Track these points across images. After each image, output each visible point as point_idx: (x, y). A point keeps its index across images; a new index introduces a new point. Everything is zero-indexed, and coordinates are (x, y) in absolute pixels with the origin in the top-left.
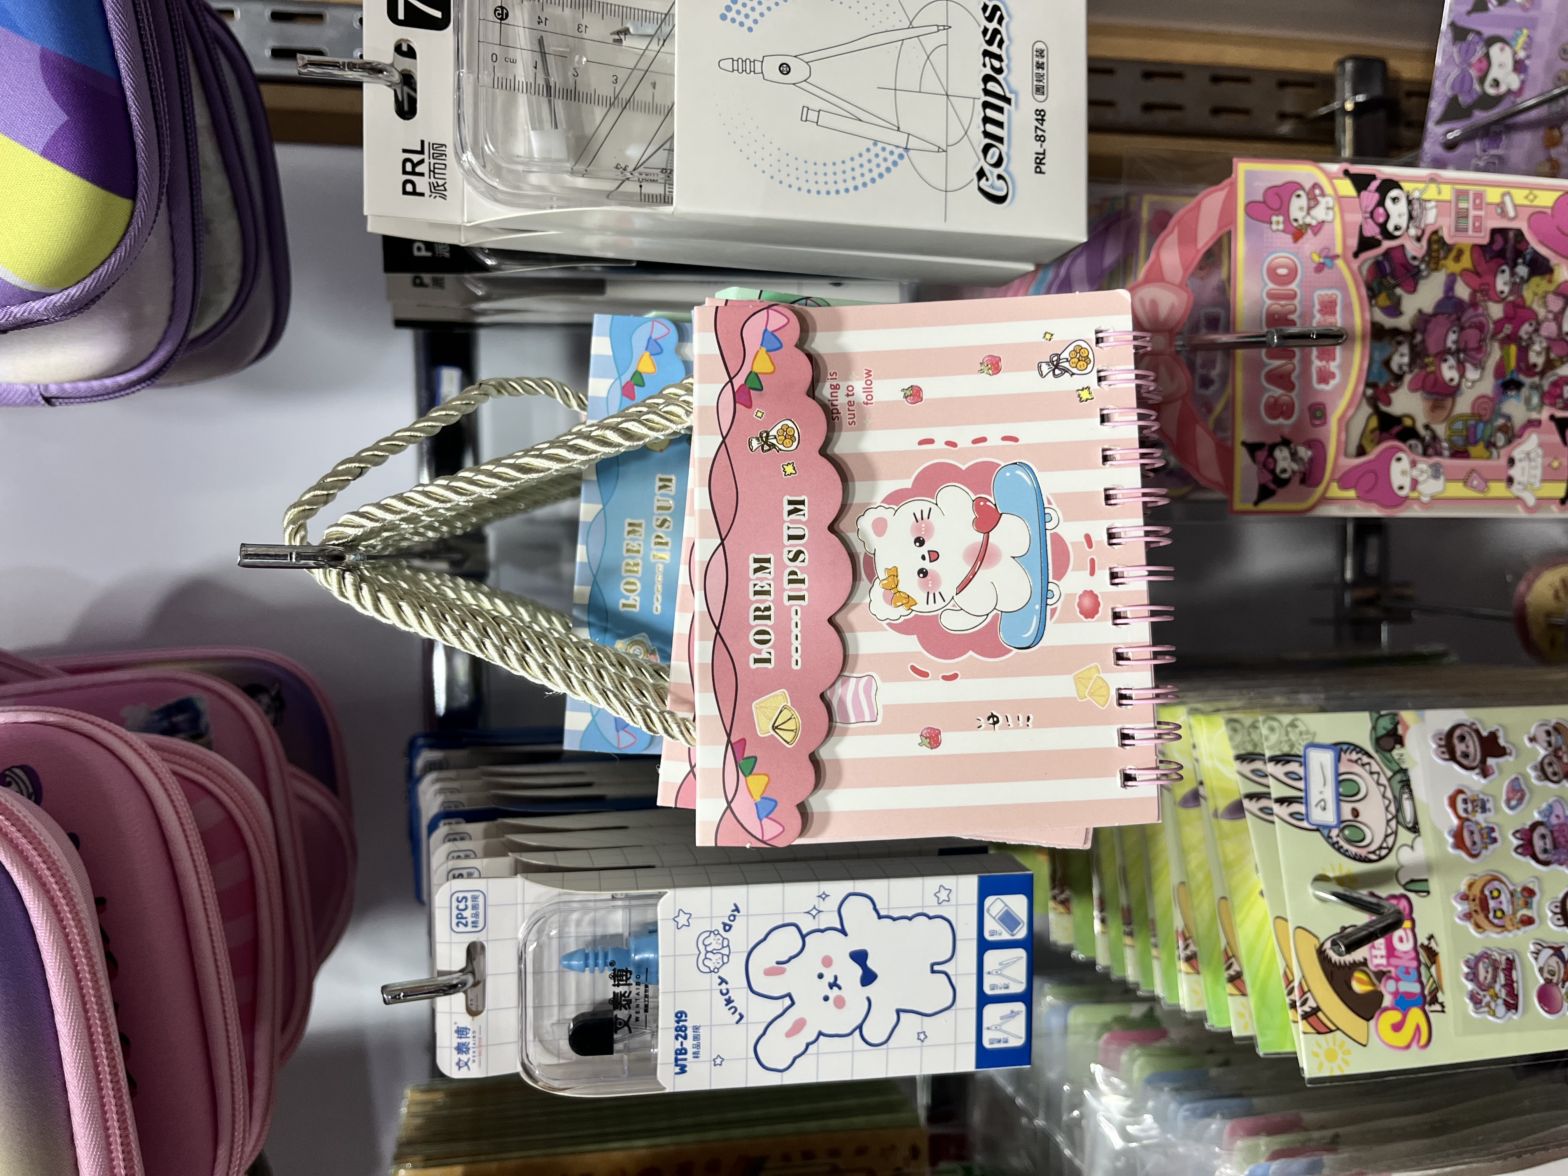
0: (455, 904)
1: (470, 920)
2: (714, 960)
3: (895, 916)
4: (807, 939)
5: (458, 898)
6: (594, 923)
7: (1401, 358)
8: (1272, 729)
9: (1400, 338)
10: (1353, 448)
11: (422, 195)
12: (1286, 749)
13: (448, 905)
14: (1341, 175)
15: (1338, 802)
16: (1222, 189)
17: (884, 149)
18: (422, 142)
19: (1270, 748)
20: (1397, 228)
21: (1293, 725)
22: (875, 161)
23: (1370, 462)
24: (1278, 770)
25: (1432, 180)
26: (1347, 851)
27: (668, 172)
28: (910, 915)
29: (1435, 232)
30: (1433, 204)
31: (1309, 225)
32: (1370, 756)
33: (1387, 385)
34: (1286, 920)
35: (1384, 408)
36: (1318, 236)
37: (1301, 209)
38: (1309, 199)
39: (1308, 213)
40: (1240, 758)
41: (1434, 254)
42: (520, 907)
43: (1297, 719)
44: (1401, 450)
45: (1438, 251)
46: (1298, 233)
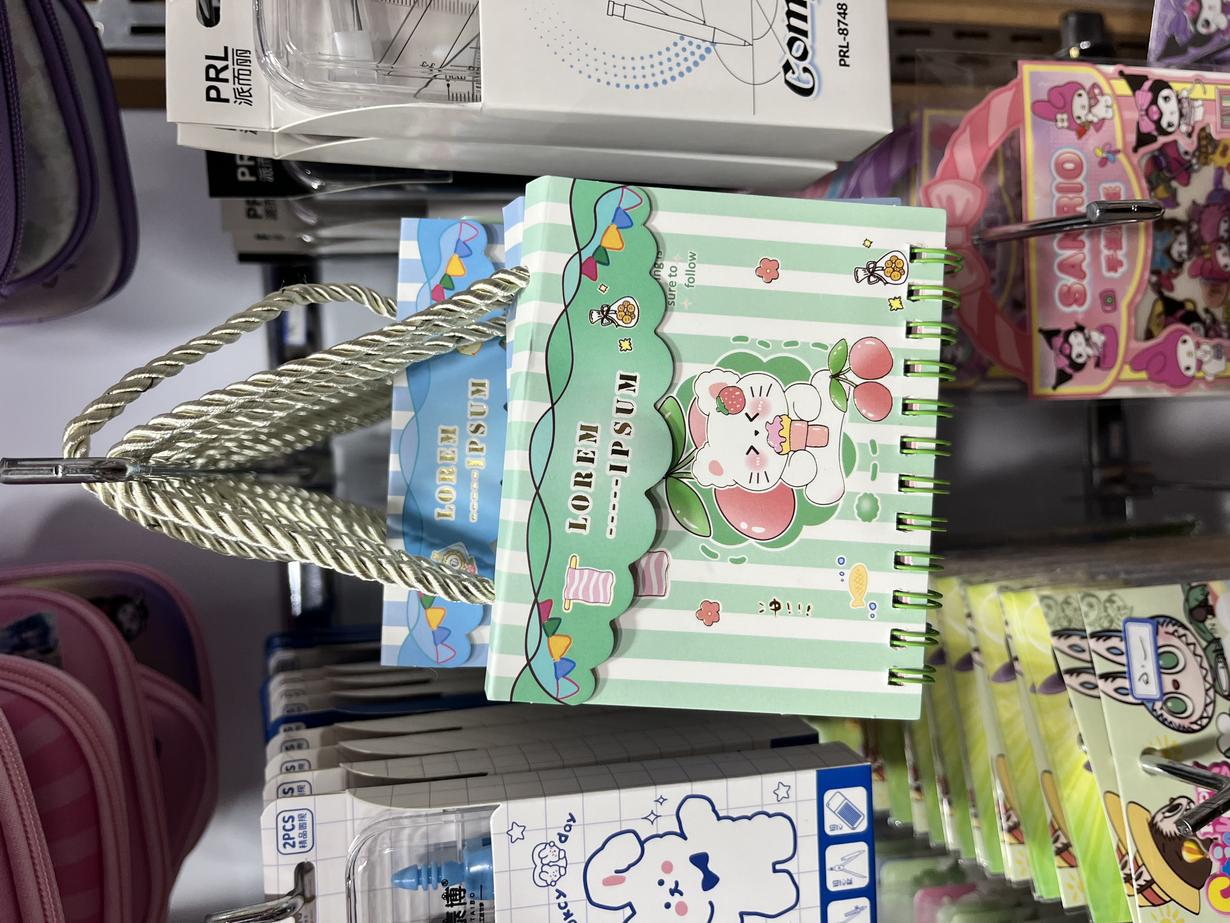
0: (281, 824)
1: (297, 840)
2: (551, 873)
3: (735, 816)
4: (645, 845)
5: (284, 818)
6: (427, 836)
7: (1180, 247)
8: (1091, 606)
9: (1178, 228)
10: (1141, 332)
11: (227, 101)
12: (1106, 625)
13: (275, 826)
14: (1117, 75)
15: (1160, 674)
16: (1011, 89)
17: (691, 43)
18: (226, 49)
19: (1090, 624)
20: (1170, 125)
21: (1110, 600)
22: (683, 55)
23: (1159, 344)
24: (1100, 646)
25: (1198, 81)
26: (1171, 723)
27: (475, 69)
28: (749, 815)
29: (1203, 129)
30: (1200, 103)
31: (1091, 122)
32: (1186, 628)
33: (1170, 272)
34: (1118, 796)
35: (1167, 293)
36: (1100, 133)
37: (1083, 107)
38: (1090, 98)
39: (1090, 111)
40: (1057, 634)
41: (1203, 150)
42: (349, 824)
43: (1114, 595)
44: (1186, 333)
45: (1206, 146)
46: (1081, 130)
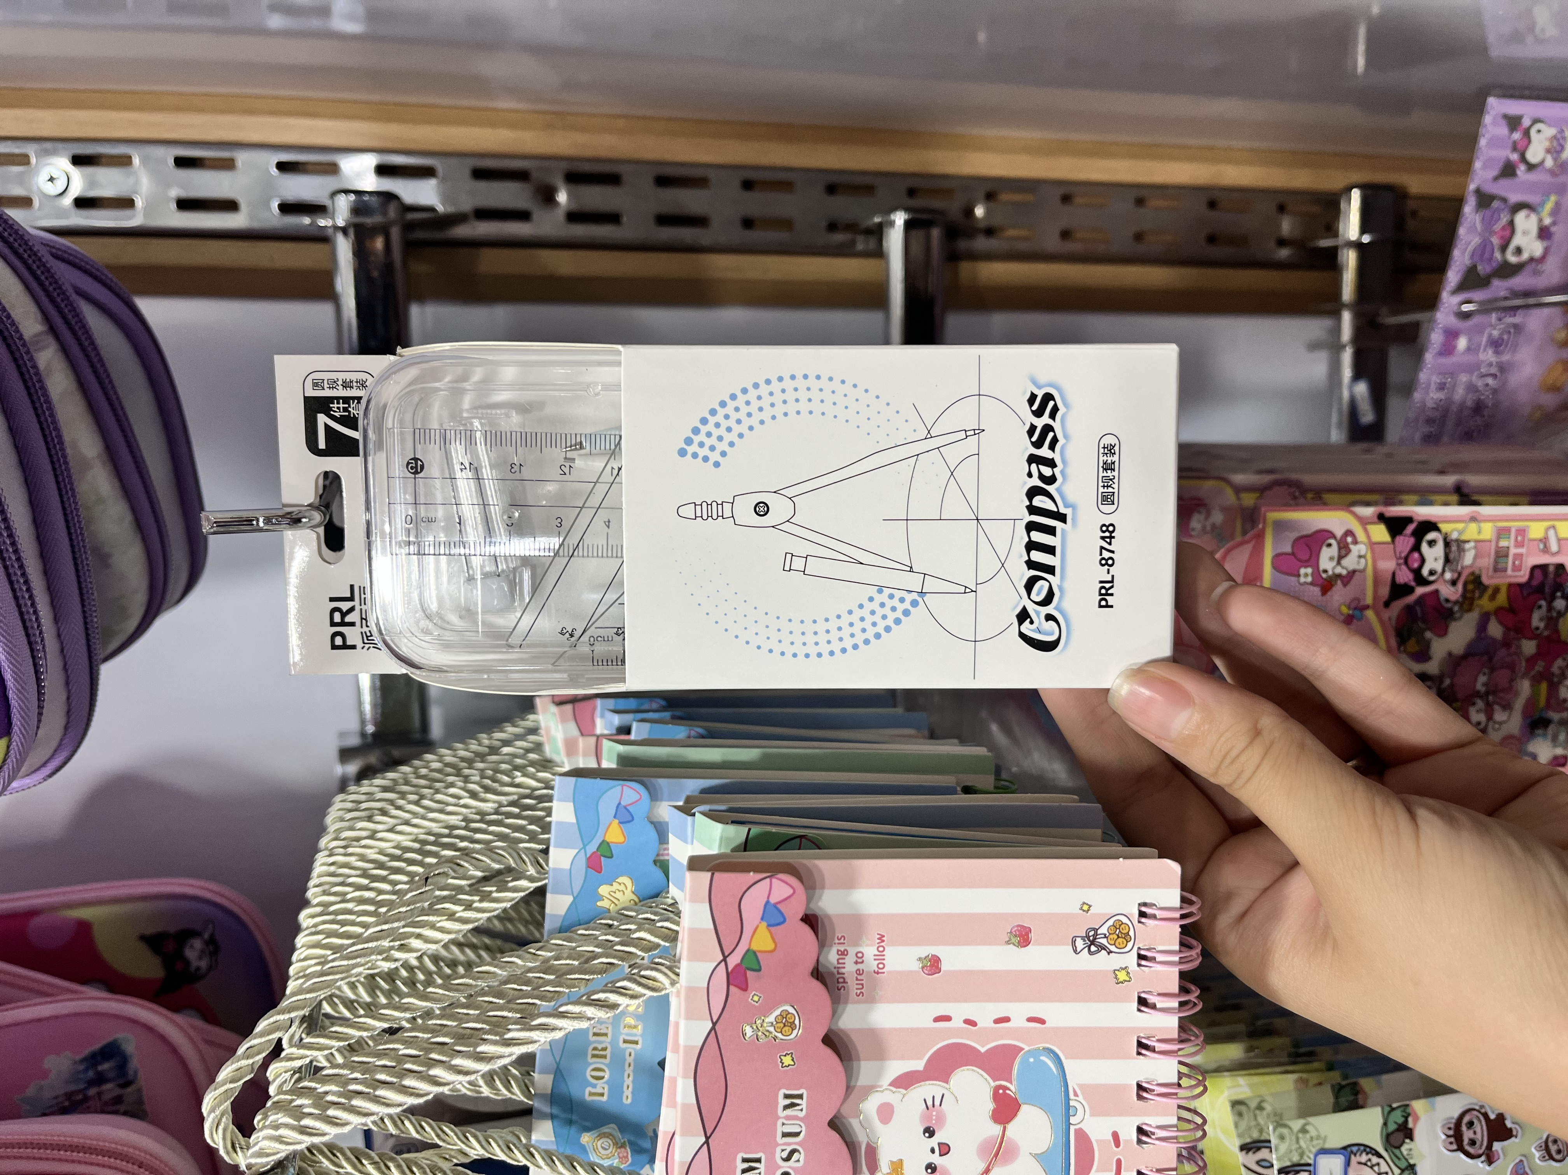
8: (1282, 1138)
11: (353, 647)
12: (1296, 1158)
14: (1376, 520)
16: (1250, 540)
17: (891, 596)
18: (352, 587)
20: (1432, 573)
21: (1303, 1130)
22: (880, 612)
25: (1475, 518)
29: (1473, 575)
30: (1471, 544)
31: (1339, 576)
32: (1380, 1156)
36: (1348, 588)
37: (1331, 559)
38: (1340, 548)
40: (1245, 1148)
41: (1469, 596)
43: (1308, 1124)
45: (1473, 591)
46: (1327, 586)
